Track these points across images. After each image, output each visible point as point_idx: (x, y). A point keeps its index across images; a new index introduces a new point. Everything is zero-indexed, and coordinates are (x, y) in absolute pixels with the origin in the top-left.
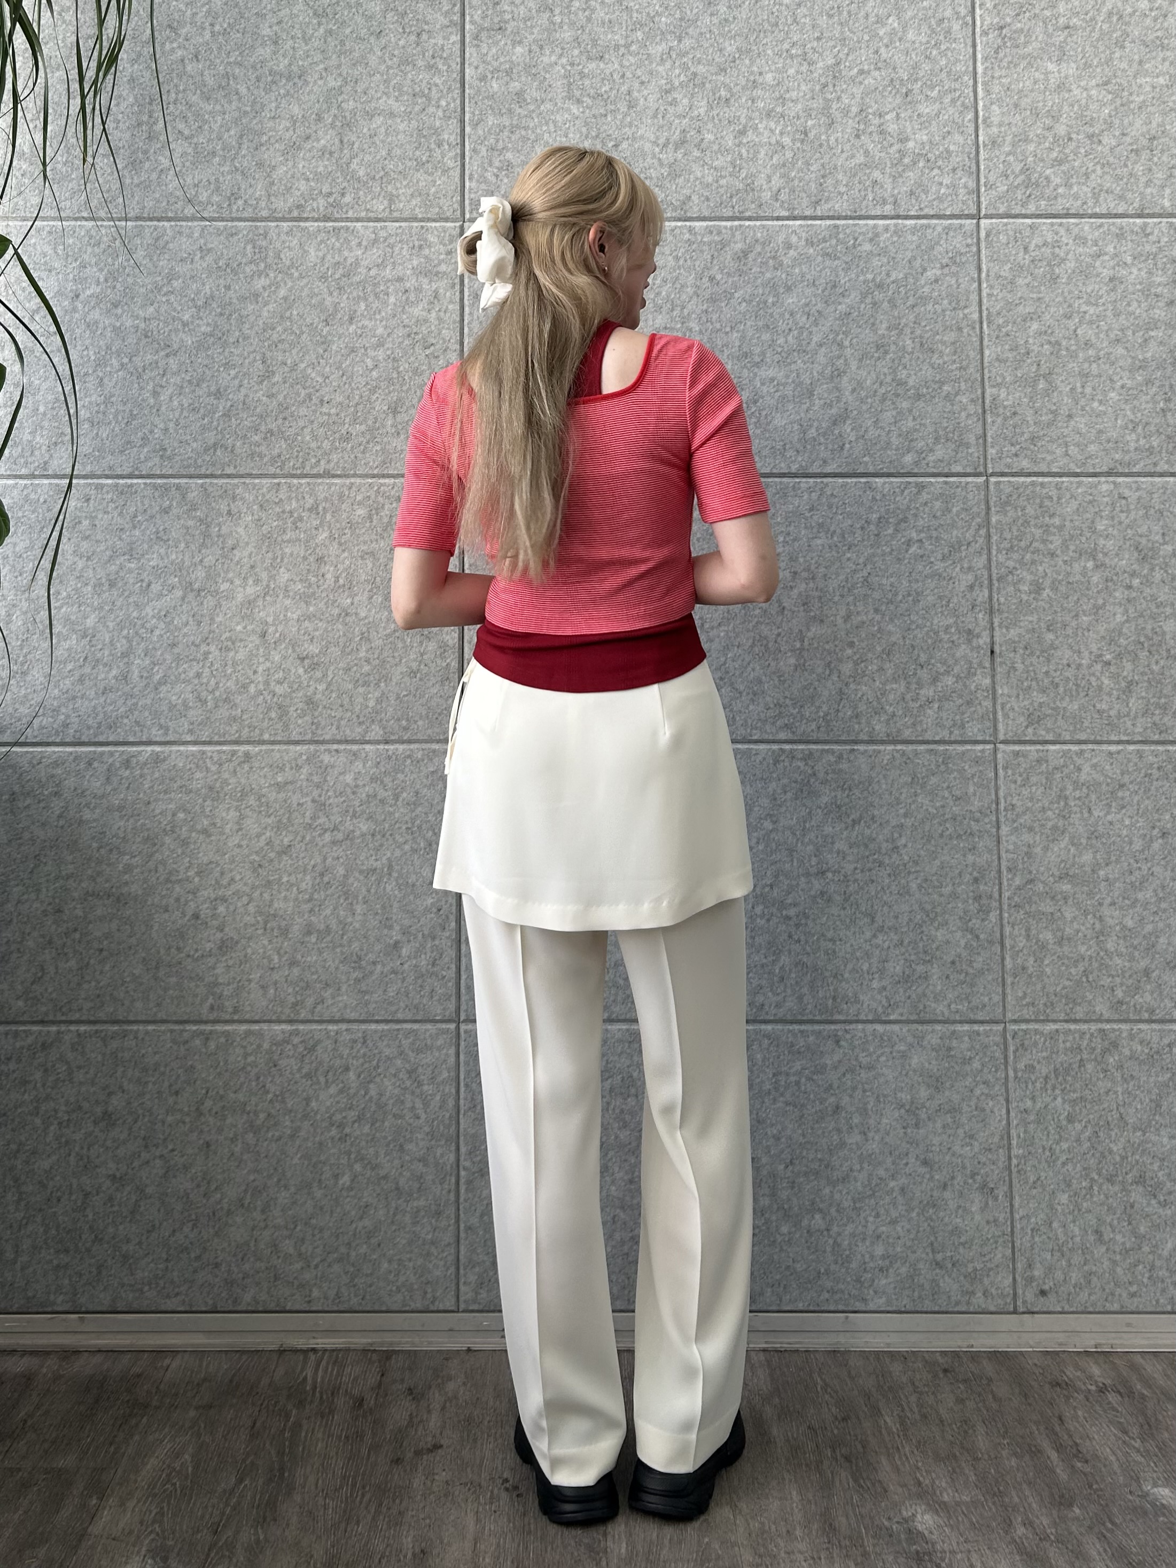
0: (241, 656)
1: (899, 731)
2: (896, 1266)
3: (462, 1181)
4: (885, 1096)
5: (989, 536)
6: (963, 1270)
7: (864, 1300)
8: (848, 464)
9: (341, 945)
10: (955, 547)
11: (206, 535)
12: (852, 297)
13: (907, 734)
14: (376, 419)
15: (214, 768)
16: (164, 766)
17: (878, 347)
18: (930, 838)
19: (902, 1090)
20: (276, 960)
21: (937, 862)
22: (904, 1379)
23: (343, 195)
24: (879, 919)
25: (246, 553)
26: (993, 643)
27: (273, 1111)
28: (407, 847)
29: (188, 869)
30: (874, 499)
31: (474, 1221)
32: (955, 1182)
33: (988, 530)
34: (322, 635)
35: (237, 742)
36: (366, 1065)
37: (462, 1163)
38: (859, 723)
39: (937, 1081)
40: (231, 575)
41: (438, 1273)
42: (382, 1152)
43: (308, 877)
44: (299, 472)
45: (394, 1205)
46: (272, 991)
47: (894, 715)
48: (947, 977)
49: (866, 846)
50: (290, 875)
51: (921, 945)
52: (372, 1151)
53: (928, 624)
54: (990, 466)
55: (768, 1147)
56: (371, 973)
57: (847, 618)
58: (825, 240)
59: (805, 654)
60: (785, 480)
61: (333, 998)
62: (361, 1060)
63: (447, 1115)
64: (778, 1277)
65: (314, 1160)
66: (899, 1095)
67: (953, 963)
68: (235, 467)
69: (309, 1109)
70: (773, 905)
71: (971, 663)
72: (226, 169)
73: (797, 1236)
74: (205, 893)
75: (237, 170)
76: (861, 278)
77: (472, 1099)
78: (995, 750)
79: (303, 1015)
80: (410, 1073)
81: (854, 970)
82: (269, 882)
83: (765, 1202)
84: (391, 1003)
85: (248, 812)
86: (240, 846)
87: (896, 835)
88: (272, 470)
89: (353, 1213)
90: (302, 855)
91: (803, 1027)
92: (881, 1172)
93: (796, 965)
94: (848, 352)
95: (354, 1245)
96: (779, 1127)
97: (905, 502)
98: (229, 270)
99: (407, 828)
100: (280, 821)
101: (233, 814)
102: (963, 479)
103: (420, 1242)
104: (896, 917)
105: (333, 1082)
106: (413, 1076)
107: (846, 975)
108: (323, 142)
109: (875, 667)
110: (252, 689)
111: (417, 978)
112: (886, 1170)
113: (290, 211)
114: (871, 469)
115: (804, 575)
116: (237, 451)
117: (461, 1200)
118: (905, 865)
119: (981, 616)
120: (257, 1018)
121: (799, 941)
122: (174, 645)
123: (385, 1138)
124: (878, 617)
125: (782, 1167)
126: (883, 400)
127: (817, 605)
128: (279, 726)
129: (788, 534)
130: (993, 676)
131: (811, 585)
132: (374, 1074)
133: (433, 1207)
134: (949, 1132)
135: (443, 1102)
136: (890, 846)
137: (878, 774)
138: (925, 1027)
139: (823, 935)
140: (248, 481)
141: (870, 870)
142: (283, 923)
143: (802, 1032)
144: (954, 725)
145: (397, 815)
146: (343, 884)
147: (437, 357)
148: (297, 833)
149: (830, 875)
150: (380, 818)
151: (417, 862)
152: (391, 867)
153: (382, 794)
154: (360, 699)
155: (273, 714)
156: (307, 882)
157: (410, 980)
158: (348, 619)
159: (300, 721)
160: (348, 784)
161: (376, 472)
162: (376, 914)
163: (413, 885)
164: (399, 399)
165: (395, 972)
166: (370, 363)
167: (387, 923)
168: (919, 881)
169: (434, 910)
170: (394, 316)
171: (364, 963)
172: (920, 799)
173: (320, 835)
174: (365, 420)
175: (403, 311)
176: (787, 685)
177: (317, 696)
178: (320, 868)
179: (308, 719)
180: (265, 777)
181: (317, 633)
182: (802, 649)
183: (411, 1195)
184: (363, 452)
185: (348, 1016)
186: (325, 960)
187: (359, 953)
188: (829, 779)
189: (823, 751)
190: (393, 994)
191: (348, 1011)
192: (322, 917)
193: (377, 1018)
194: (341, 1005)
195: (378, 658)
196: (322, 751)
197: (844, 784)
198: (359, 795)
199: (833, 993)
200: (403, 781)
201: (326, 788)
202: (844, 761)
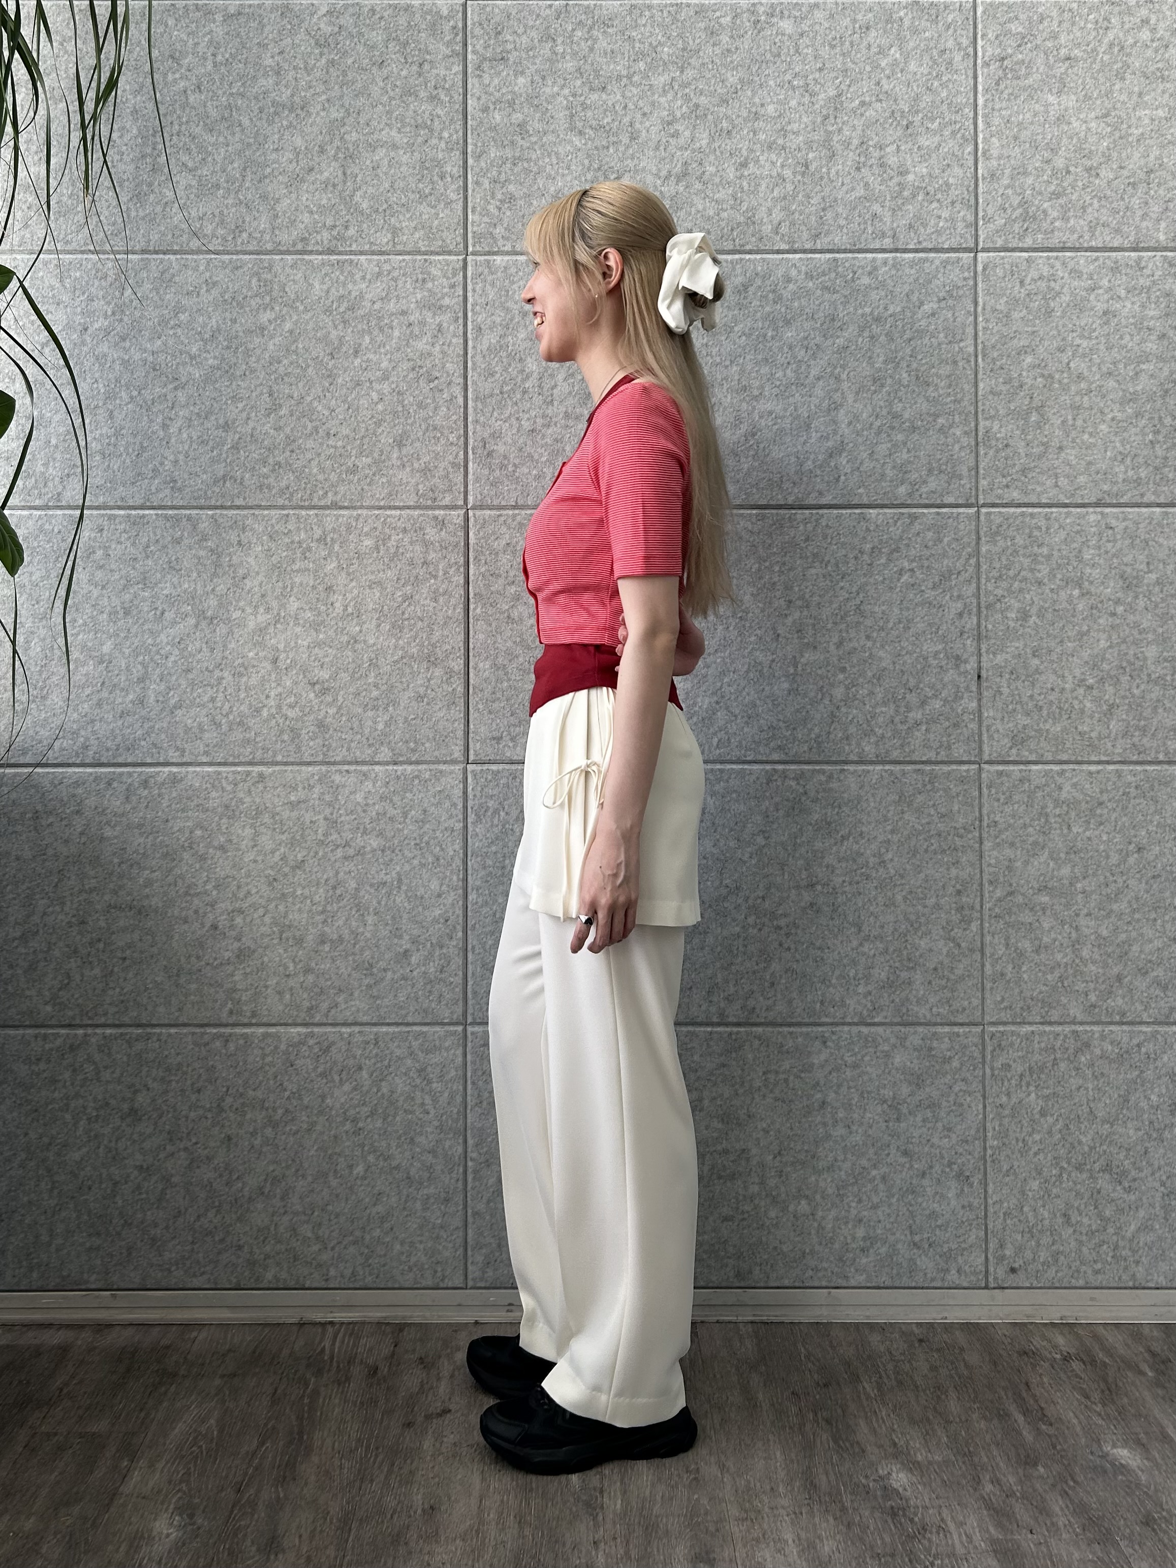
0: (254, 681)
1: (887, 752)
3: (470, 1171)
5: (978, 565)
7: (846, 1277)
8: (843, 496)
9: (354, 954)
10: (946, 576)
11: (217, 565)
12: (850, 330)
13: (895, 754)
14: (382, 451)
15: (229, 788)
16: (181, 786)
17: (875, 381)
18: (915, 853)
19: (884, 1087)
20: (292, 968)
21: (922, 876)
22: (882, 1349)
23: (347, 227)
24: (865, 928)
25: (256, 583)
26: (980, 668)
27: (290, 1107)
28: (416, 862)
29: (206, 882)
30: (868, 530)
31: (481, 1207)
32: (933, 1171)
33: (978, 559)
34: (332, 662)
35: (251, 763)
36: (379, 1065)
37: (470, 1155)
38: (849, 745)
39: (919, 1078)
40: (242, 604)
41: (447, 1254)
42: (394, 1144)
43: (321, 890)
44: (307, 504)
45: (405, 1192)
46: (288, 996)
47: (882, 737)
48: (930, 983)
49: (854, 861)
50: (304, 888)
51: (905, 953)
52: (384, 1144)
53: (918, 650)
54: (981, 497)
56: (382, 979)
57: (839, 645)
58: (824, 274)
59: (798, 679)
60: (782, 512)
61: (346, 1002)
62: (373, 1061)
63: (455, 1111)
64: (766, 1257)
65: (330, 1152)
66: (882, 1091)
67: (935, 969)
68: (245, 499)
69: (324, 1106)
70: (765, 915)
71: (958, 687)
72: (230, 201)
73: (784, 1220)
74: (223, 905)
75: (241, 203)
76: (860, 311)
77: (479, 1096)
78: (980, 769)
79: (317, 1019)
80: (419, 1071)
81: (841, 976)
82: (283, 894)
83: (755, 1189)
84: (401, 1008)
85: (263, 829)
86: (255, 861)
87: (883, 850)
88: (280, 502)
89: (367, 1200)
90: (316, 869)
91: (792, 1029)
92: (864, 1162)
93: (786, 971)
94: (845, 385)
95: (368, 1228)
96: (768, 1121)
97: (898, 532)
98: (234, 304)
99: (416, 844)
100: (293, 837)
101: (248, 831)
102: (955, 510)
103: (430, 1226)
104: (882, 927)
105: (347, 1080)
106: (423, 1074)
107: (833, 981)
108: (326, 174)
109: (866, 692)
110: (265, 713)
111: (426, 984)
112: (869, 1160)
113: (294, 245)
114: (865, 501)
115: (799, 603)
116: (247, 483)
117: (469, 1188)
118: (891, 878)
119: (969, 642)
120: (274, 1021)
121: (789, 949)
122: (189, 671)
123: (397, 1131)
124: (869, 644)
125: (771, 1157)
126: (879, 433)
127: (811, 632)
128: (292, 748)
129: (784, 564)
130: (979, 700)
131: (805, 613)
132: (386, 1073)
133: (443, 1195)
134: (929, 1125)
135: (452, 1097)
136: (877, 860)
137: (867, 792)
138: (908, 1029)
139: (811, 944)
140: (257, 512)
141: (858, 883)
142: (298, 934)
143: (791, 1033)
144: (941, 747)
145: (406, 832)
146: (355, 897)
147: (441, 390)
148: (309, 849)
149: (819, 887)
150: (389, 834)
151: (425, 876)
152: (400, 880)
153: (391, 812)
154: (370, 723)
155: (286, 737)
156: (320, 895)
157: (420, 985)
158: (357, 646)
159: (311, 744)
160: (358, 803)
161: (382, 503)
162: (387, 924)
163: (422, 898)
164: (405, 432)
165: (404, 978)
166: (374, 396)
167: (397, 933)
168: (904, 893)
169: (442, 921)
170: (399, 349)
171: (375, 970)
172: (906, 816)
173: (332, 851)
174: (371, 452)
175: (407, 345)
176: (780, 709)
177: (328, 720)
178: (332, 882)
179: (319, 741)
180: (279, 796)
181: (327, 660)
182: (795, 674)
183: (421, 1183)
184: (369, 484)
185: (360, 1020)
186: (338, 968)
187: (370, 961)
188: (819, 797)
189: (814, 771)
190: (402, 999)
191: (360, 1015)
192: (334, 928)
193: (388, 1021)
194: (354, 1009)
195: (386, 683)
196: (333, 771)
197: (835, 802)
198: (369, 813)
199: (820, 998)
200: (411, 800)
201: (337, 807)
202: (835, 780)
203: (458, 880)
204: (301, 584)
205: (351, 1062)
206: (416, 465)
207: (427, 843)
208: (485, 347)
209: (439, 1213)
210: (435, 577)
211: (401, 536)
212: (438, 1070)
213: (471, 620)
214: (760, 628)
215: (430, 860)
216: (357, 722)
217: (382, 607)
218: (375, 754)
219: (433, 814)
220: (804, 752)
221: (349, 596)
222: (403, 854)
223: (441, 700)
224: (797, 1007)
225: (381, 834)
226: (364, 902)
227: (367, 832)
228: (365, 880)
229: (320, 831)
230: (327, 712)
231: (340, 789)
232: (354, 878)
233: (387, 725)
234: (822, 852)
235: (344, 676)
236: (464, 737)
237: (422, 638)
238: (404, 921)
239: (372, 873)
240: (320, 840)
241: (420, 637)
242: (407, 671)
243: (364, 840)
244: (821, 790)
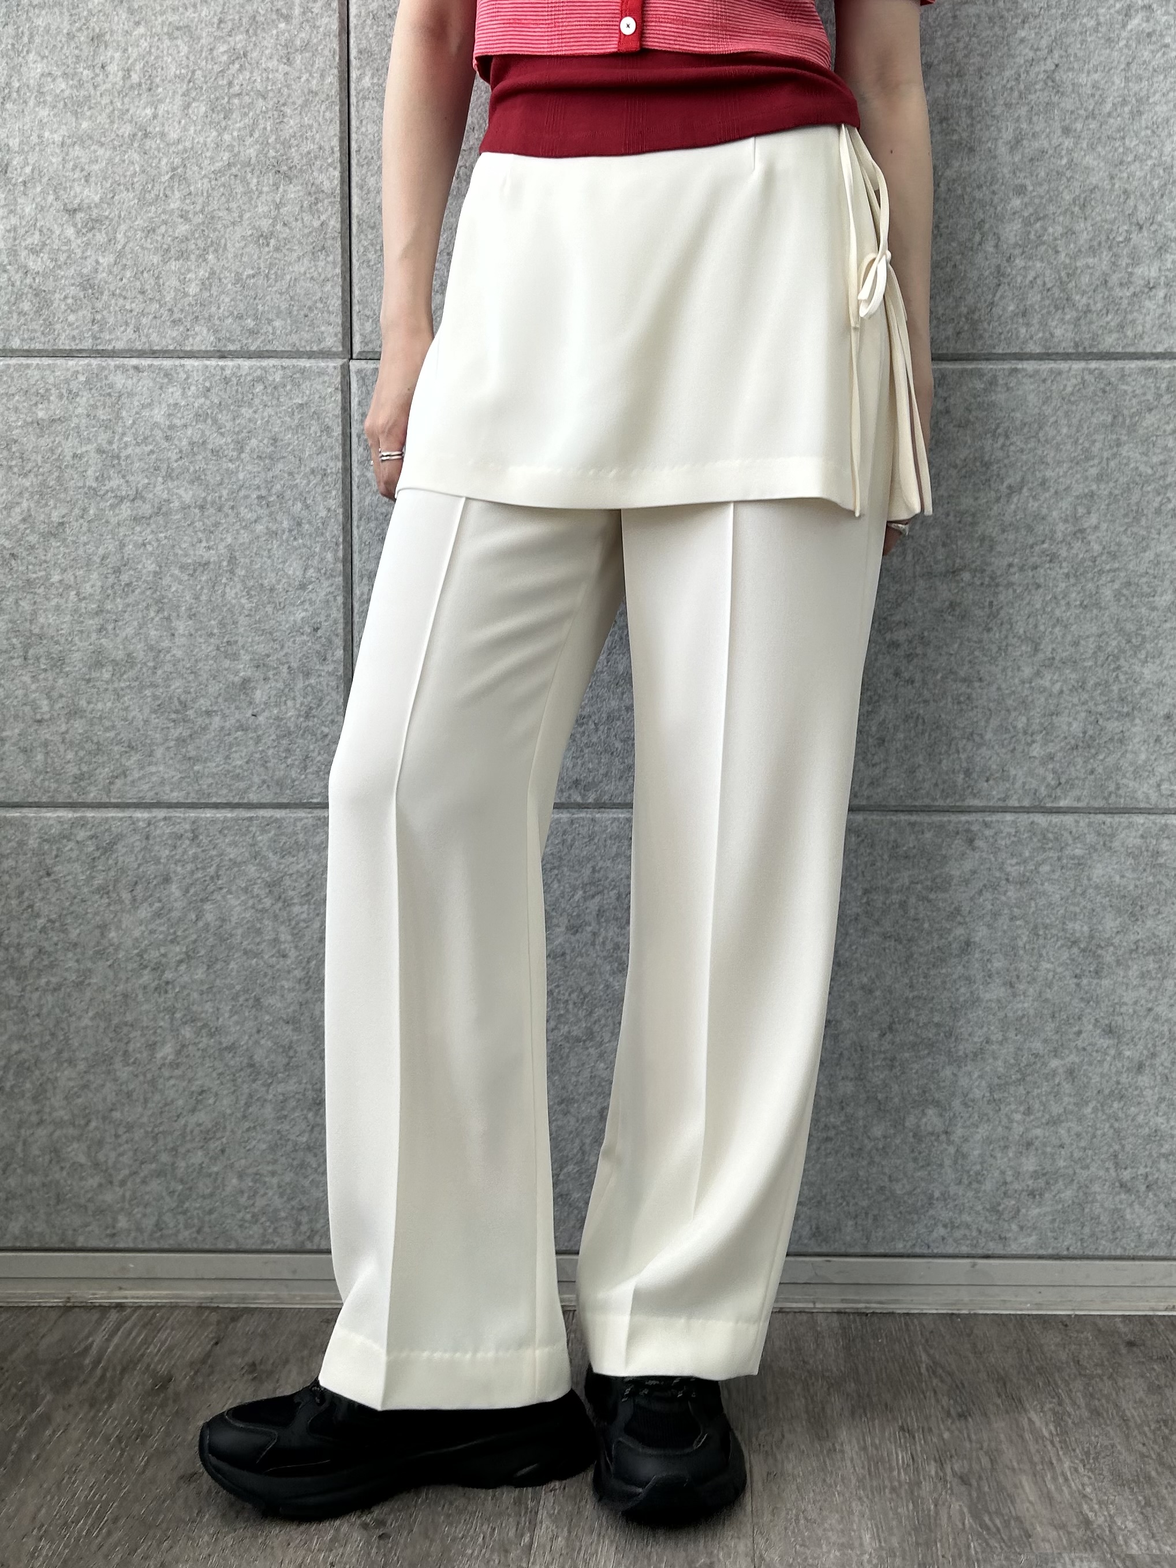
1: (1095, 337)
2: (1055, 1189)
4: (1046, 927)
6: (1164, 1196)
7: (1003, 1239)
9: (153, 685)
13: (1109, 342)
18: (1138, 515)
19: (1074, 917)
20: (46, 709)
21: (1149, 555)
22: (1064, 1357)
24: (1047, 646)
27: (46, 944)
32: (1157, 1061)
34: (103, 171)
36: (199, 875)
38: (1028, 325)
39: (1134, 904)
43: (95, 576)
45: (245, 1089)
46: (40, 757)
47: (1088, 311)
48: (1158, 740)
50: (64, 571)
51: (1114, 688)
52: (209, 1007)
53: (1155, 153)
55: (853, 1004)
56: (205, 729)
57: (1016, 143)
61: (142, 768)
62: (189, 867)
64: (865, 1203)
65: (115, 1021)
66: (1070, 925)
69: (105, 942)
73: (898, 1141)
79: (92, 795)
80: (271, 886)
81: (1002, 728)
82: (29, 582)
83: (847, 1088)
84: (238, 777)
89: (180, 1102)
90: (84, 539)
91: (914, 818)
92: (1037, 1045)
93: (907, 719)
95: (182, 1150)
96: (872, 973)
99: (260, 497)
100: (43, 484)
103: (290, 1147)
104: (1076, 644)
105: (145, 900)
106: (276, 891)
107: (989, 736)
109: (1060, 230)
111: (279, 737)
112: (1045, 1041)
115: (945, 68)
120: (16, 799)
121: (911, 681)
123: (232, 987)
124: (1068, 143)
125: (876, 1035)
127: (965, 120)
128: (37, 325)
131: (955, 87)
132: (211, 887)
134: (1151, 984)
136: (1071, 528)
137: (1056, 410)
138: (1117, 818)
139: (951, 672)
141: (1035, 568)
142: (55, 649)
143: (912, 825)
145: (241, 476)
146: (154, 587)
148: (73, 504)
149: (966, 576)
150: (213, 479)
151: (277, 553)
152: (232, 560)
153: (216, 440)
154: (174, 282)
155: (26, 306)
156: (93, 583)
157: (268, 740)
158: (148, 143)
159: (72, 318)
160: (156, 425)
162: (211, 635)
163: (272, 590)
165: (242, 727)
167: (228, 651)
168: (1116, 586)
169: (308, 630)
171: (191, 713)
172: (1124, 451)
173: (112, 507)
177: (100, 276)
178: (113, 561)
179: (85, 313)
180: (16, 410)
181: (96, 167)
183: (272, 1075)
185: (165, 798)
186: (126, 709)
187: (183, 697)
188: (972, 419)
189: (963, 371)
190: (239, 763)
191: (167, 788)
192: (119, 640)
193: (214, 800)
194: (154, 779)
195: (202, 211)
196: (112, 368)
197: (998, 427)
198: (176, 442)
199: (964, 765)
200: (250, 420)
201: (120, 430)
202: (999, 389)
203: (336, 559)
204: (47, 30)
205: (151, 869)
207: (280, 496)
209: (303, 1125)
210: (287, 18)
212: (302, 883)
213: (353, 100)
215: (285, 524)
216: (152, 281)
217: (193, 72)
218: (187, 337)
219: (289, 444)
220: (947, 338)
221: (133, 52)
222: (238, 514)
223: (300, 243)
224: (924, 780)
225: (198, 478)
226: (170, 596)
227: (174, 475)
228: (171, 558)
229: (90, 473)
230: (97, 262)
231: (124, 399)
232: (152, 554)
233: (205, 285)
234: (974, 515)
235: (128, 198)
236: (344, 312)
237: (265, 129)
238: (241, 630)
239: (184, 546)
240: (90, 488)
241: (261, 126)
242: (240, 189)
243: (169, 490)
244: (974, 407)
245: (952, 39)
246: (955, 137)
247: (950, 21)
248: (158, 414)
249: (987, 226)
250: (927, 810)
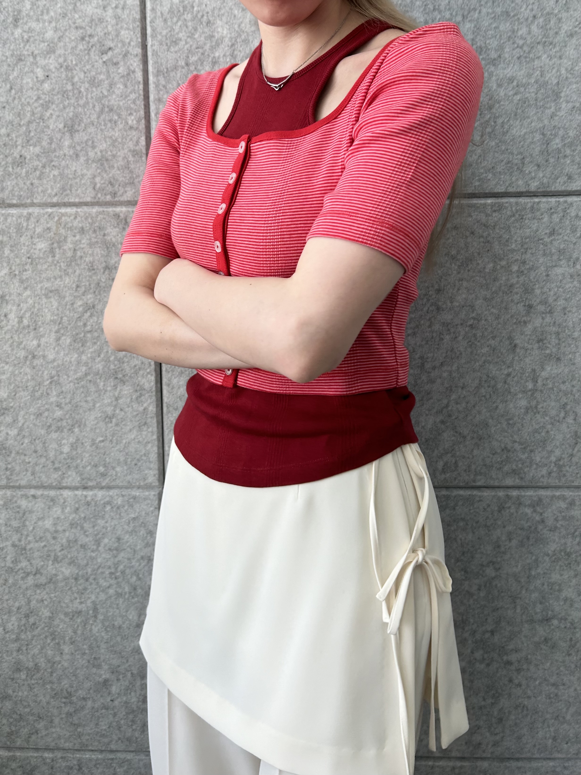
9: (51, 682)
28: (111, 591)
43: (14, 618)
56: (83, 708)
60: (522, 200)
61: (47, 729)
79: (19, 743)
84: (103, 736)
90: (6, 597)
91: (520, 764)
93: (516, 707)
99: (111, 573)
111: (127, 714)
121: (519, 685)
127: (554, 341)
131: (548, 319)
139: (545, 680)
143: (519, 768)
145: (99, 560)
146: (49, 626)
147: (116, 64)
149: (555, 622)
150: (82, 563)
151: (122, 606)
152: (95, 610)
153: (83, 540)
154: (54, 445)
156: (13, 623)
157: (121, 715)
158: (35, 362)
160: (47, 530)
161: (55, 200)
162: (84, 654)
163: (120, 627)
164: (76, 115)
165: (105, 707)
166: (40, 73)
167: (95, 663)
170: (64, 15)
171: (74, 699)
173: (23, 578)
174: (39, 140)
175: (75, 9)
176: (516, 429)
178: (24, 610)
182: (534, 391)
184: (40, 178)
185: (61, 746)
186: (36, 695)
187: (69, 690)
188: (558, 525)
189: (553, 497)
190: (104, 728)
191: (62, 741)
192: (30, 656)
193: (90, 748)
194: (54, 735)
195: (70, 403)
196: (19, 496)
197: (576, 531)
198: (59, 540)
199: (553, 734)
200: (103, 527)
201: (25, 533)
202: (576, 508)
206: (91, 154)
207: (123, 572)
208: (166, 9)
211: (78, 237)
214: (494, 338)
215: (127, 589)
216: (41, 445)
217: (62, 318)
218: (63, 479)
219: (127, 542)
220: (543, 476)
221: (24, 306)
222: (98, 583)
223: (131, 421)
224: (527, 743)
225: (73, 561)
226: (59, 631)
227: (59, 559)
228: (59, 609)
229: (8, 558)
230: (7, 434)
231: (27, 515)
232: (47, 606)
233: (73, 446)
234: (560, 585)
235: (25, 396)
236: (159, 461)
237: (107, 352)
238: (103, 651)
239: (66, 601)
240: (9, 567)
241: (105, 350)
242: (93, 389)
243: (56, 568)
244: (560, 518)
245: (545, 289)
246: (548, 352)
247: (545, 278)
248: (48, 523)
249: (569, 407)
250: (530, 759)
